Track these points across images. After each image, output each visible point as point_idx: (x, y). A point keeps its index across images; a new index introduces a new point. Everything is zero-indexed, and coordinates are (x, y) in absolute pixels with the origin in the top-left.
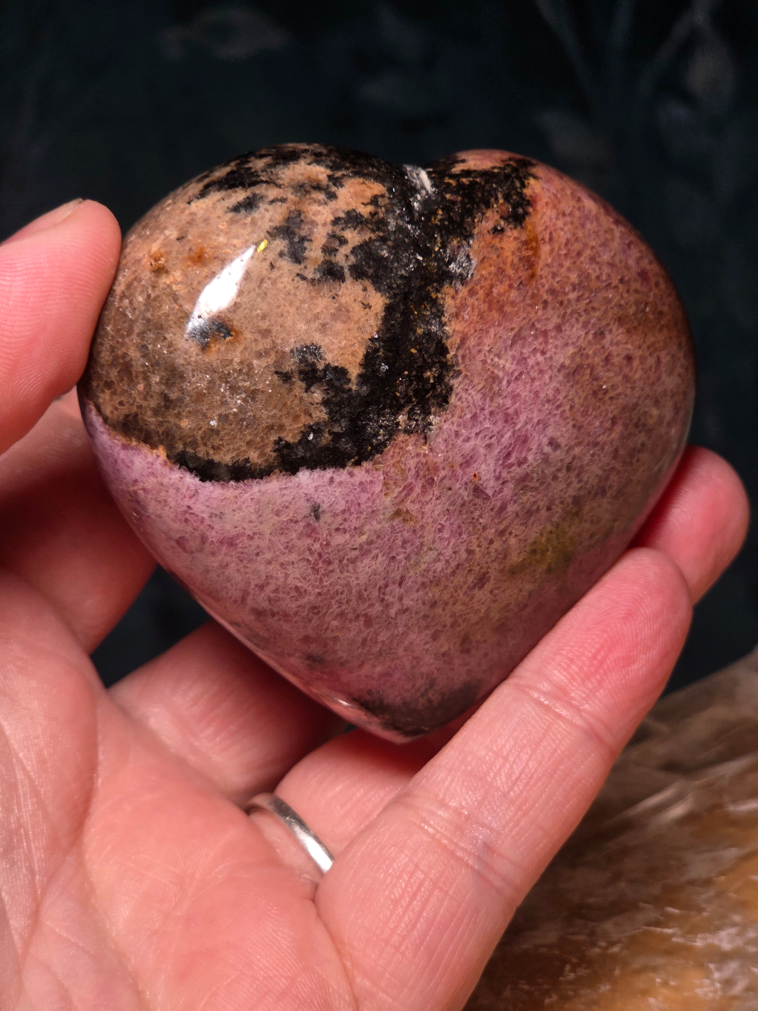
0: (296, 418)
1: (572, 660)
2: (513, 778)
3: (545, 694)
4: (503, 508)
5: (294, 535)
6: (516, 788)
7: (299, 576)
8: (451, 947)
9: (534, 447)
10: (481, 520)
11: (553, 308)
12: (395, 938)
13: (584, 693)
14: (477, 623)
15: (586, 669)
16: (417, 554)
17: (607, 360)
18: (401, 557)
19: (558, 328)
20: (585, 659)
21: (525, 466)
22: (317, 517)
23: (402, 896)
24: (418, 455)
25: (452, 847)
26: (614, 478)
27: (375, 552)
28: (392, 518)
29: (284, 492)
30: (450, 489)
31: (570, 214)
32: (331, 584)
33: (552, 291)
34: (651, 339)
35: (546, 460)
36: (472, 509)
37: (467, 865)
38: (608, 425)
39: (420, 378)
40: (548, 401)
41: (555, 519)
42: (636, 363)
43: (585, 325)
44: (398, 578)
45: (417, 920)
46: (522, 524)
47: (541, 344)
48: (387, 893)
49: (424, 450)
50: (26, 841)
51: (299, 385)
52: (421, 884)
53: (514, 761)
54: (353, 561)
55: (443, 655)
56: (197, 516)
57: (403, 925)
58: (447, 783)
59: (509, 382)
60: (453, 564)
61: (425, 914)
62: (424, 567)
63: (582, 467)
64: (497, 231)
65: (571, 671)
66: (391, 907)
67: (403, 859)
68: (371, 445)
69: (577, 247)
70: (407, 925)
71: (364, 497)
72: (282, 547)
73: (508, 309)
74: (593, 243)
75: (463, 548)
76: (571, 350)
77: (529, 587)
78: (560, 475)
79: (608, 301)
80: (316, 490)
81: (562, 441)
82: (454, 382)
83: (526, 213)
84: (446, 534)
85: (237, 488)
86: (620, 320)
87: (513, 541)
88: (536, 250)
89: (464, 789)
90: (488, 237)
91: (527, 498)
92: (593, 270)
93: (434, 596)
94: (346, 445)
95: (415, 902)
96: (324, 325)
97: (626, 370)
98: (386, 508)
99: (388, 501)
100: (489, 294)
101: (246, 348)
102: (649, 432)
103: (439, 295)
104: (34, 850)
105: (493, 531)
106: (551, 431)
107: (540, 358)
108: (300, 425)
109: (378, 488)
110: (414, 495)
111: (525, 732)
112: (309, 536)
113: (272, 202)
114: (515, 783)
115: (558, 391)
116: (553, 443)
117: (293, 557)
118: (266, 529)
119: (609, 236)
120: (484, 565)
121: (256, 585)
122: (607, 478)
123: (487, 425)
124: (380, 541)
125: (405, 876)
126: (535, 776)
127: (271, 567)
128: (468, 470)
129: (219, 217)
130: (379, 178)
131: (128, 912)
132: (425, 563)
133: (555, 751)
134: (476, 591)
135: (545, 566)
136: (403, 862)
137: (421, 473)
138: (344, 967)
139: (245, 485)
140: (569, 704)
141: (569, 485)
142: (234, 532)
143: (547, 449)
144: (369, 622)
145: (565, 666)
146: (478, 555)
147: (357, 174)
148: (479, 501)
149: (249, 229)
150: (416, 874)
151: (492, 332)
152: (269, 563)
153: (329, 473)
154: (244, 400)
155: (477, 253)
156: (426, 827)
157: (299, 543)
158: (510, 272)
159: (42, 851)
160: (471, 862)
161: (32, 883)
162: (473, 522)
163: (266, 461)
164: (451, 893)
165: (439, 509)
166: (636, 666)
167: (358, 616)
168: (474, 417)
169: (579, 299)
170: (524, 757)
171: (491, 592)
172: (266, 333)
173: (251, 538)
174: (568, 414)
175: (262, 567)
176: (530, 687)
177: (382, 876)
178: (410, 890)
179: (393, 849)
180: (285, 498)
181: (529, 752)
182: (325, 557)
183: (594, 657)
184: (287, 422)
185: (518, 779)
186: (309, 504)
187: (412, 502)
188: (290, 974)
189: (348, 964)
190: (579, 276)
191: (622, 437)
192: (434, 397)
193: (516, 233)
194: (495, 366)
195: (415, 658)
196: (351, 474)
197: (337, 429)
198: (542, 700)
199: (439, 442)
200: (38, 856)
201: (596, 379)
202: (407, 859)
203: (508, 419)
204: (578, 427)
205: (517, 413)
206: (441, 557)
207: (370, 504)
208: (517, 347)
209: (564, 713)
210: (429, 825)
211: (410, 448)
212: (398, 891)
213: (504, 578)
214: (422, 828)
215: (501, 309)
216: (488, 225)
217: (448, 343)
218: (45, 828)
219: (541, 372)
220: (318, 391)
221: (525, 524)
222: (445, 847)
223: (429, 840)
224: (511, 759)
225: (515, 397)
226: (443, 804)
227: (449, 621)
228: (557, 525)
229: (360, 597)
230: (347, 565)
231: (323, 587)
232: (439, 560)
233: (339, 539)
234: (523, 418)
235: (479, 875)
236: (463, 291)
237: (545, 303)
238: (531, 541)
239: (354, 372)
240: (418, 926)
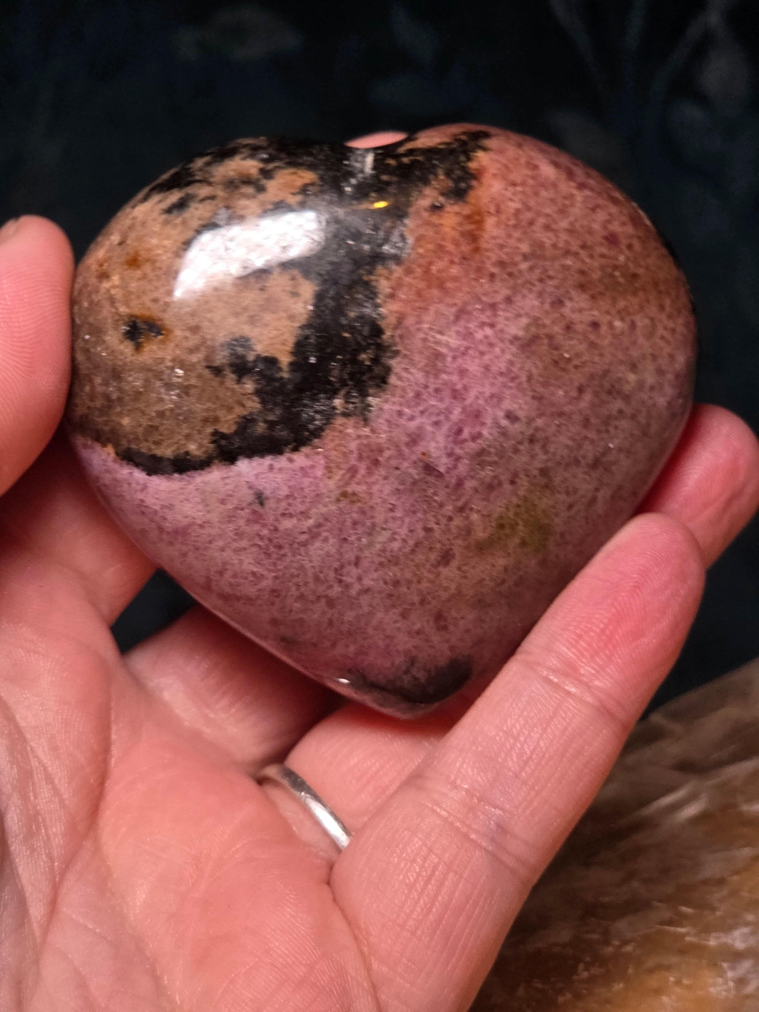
0: (230, 409)
1: (580, 636)
2: (525, 758)
3: (555, 671)
4: (460, 484)
5: (242, 522)
6: (527, 769)
7: (253, 562)
8: (467, 931)
9: (489, 421)
10: (436, 498)
11: (502, 280)
12: (411, 922)
13: (594, 669)
14: (449, 600)
15: (595, 645)
16: (370, 534)
17: (568, 328)
18: (353, 538)
19: (509, 300)
20: (592, 634)
21: (479, 441)
22: (262, 504)
23: (416, 881)
24: (359, 437)
25: (465, 830)
26: (587, 446)
27: (325, 534)
28: (338, 500)
29: (227, 481)
30: (397, 468)
31: (523, 184)
32: (285, 568)
33: (501, 264)
34: (622, 304)
35: (504, 433)
36: (424, 487)
37: (481, 847)
38: (574, 394)
39: (354, 361)
40: (501, 374)
41: (521, 493)
42: (604, 329)
43: (540, 295)
44: (353, 559)
45: (433, 905)
46: (484, 500)
47: (488, 317)
48: (401, 877)
49: (365, 432)
50: (44, 827)
51: (230, 377)
52: (435, 869)
53: (525, 741)
54: (304, 544)
55: (418, 633)
56: (151, 508)
57: (418, 909)
58: (458, 764)
59: (454, 358)
60: (411, 543)
61: (440, 898)
62: (378, 546)
63: (547, 438)
64: (436, 208)
65: (579, 647)
66: (406, 892)
67: (417, 842)
68: (308, 430)
69: (529, 215)
70: (422, 910)
71: (306, 481)
72: (231, 534)
73: (449, 285)
74: (548, 211)
75: (419, 526)
76: (524, 321)
77: (501, 562)
78: (521, 447)
79: (566, 268)
80: (257, 478)
81: (521, 414)
82: (393, 362)
83: (470, 187)
84: (398, 514)
85: (181, 480)
86: (582, 287)
87: (475, 517)
88: (479, 223)
89: (475, 770)
90: (425, 215)
91: (487, 473)
92: (547, 239)
93: (395, 575)
94: (283, 433)
95: (430, 886)
96: (251, 317)
97: (592, 337)
98: (331, 491)
99: (331, 484)
100: (427, 272)
101: (177, 346)
102: (627, 398)
103: (373, 278)
104: (52, 837)
105: (450, 508)
106: (507, 405)
107: (488, 331)
108: (234, 416)
109: (319, 472)
110: (359, 476)
111: (535, 711)
112: (256, 522)
113: (203, 200)
114: (526, 763)
115: (511, 363)
116: (511, 416)
117: (244, 543)
118: (214, 517)
119: (567, 202)
120: (447, 542)
121: (216, 572)
122: (580, 447)
123: (433, 402)
124: (329, 524)
125: (419, 860)
126: (547, 756)
127: (225, 554)
128: (415, 448)
129: (154, 220)
130: (311, 167)
131: (144, 896)
132: (379, 543)
133: (566, 729)
134: (441, 569)
135: (517, 541)
136: (417, 845)
137: (365, 455)
138: (362, 953)
139: (189, 476)
140: (578, 680)
141: (533, 457)
142: (185, 522)
143: (505, 423)
144: (331, 603)
145: (574, 643)
146: (437, 534)
147: (291, 164)
148: (431, 479)
149: (179, 228)
150: (430, 858)
151: (432, 309)
152: (222, 550)
153: (268, 460)
154: (178, 395)
155: (412, 231)
156: (439, 810)
157: (248, 529)
158: (450, 247)
159: (60, 837)
160: (484, 844)
161: (52, 868)
162: (428, 500)
163: (205, 452)
164: (465, 876)
165: (388, 489)
166: (645, 640)
167: (319, 598)
168: (418, 395)
169: (531, 269)
170: (536, 736)
171: (459, 569)
172: (195, 329)
173: (201, 526)
174: (525, 385)
175: (217, 554)
176: (539, 664)
177: (396, 860)
178: (424, 874)
179: (406, 832)
180: (228, 487)
181: (540, 731)
182: (275, 541)
183: (603, 631)
184: (221, 413)
185: (530, 758)
186: (251, 492)
187: (358, 484)
188: (309, 962)
189: (366, 949)
190: (531, 245)
191: (593, 405)
192: (372, 378)
193: (456, 208)
194: (438, 343)
195: (388, 637)
196: (291, 460)
197: (271, 418)
198: (552, 677)
199: (381, 423)
200: (58, 842)
201: (556, 348)
202: (420, 843)
203: (456, 395)
204: (539, 398)
205: (465, 388)
206: (397, 537)
207: (313, 488)
208: (462, 323)
209: (573, 690)
210: (441, 808)
211: (350, 431)
212: (412, 876)
213: (471, 555)
214: (434, 811)
215: (441, 286)
216: (425, 203)
217: (383, 324)
218: (62, 814)
219: (491, 345)
220: (250, 382)
221: (487, 499)
222: (458, 829)
223: (442, 823)
224: (522, 739)
225: (463, 372)
226: (454, 786)
227: (416, 599)
228: (525, 499)
229: (317, 579)
230: (298, 549)
231: (279, 570)
232: (395, 540)
233: (287, 524)
234: (473, 394)
235: (494, 857)
236: (398, 271)
237: (492, 276)
238: (495, 515)
239: (285, 360)
240: (434, 910)
